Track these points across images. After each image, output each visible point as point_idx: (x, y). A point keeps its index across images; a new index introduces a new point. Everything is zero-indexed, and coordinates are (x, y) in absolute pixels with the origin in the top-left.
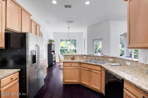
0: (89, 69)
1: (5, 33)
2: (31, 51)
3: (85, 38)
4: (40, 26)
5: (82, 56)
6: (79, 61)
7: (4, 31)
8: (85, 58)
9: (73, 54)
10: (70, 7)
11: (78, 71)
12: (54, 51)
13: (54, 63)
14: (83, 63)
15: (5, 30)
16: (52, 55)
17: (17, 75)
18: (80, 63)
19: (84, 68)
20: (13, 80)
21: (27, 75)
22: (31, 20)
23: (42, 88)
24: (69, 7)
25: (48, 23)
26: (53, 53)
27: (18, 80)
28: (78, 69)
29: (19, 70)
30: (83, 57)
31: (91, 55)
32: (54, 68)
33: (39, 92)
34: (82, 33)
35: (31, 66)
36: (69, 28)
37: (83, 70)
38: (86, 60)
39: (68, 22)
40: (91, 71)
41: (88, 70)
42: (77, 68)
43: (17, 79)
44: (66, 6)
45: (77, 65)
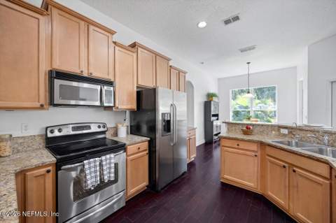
0: (286, 165)
1: (137, 92)
2: (162, 114)
3: (301, 79)
4: (185, 73)
5: (277, 128)
6: (260, 140)
7: (135, 89)
8: (284, 135)
9: (269, 121)
10: (236, 18)
11: (256, 161)
12: (216, 115)
13: (215, 138)
14: (269, 145)
15: (138, 87)
16: (212, 122)
17: (146, 145)
18: (262, 145)
19: (272, 159)
20: (140, 150)
21: (157, 148)
22: (171, 66)
23: (183, 174)
24: (234, 21)
25: (202, 63)
26: (213, 118)
27: (147, 152)
28: (256, 158)
29: (149, 139)
30: (279, 130)
31: (307, 128)
32: (216, 147)
33: (177, 179)
34: (295, 67)
35: (163, 136)
36: (248, 63)
37: (271, 162)
38: (287, 139)
39: (242, 51)
40: (294, 171)
41: (284, 167)
42: (254, 154)
43: (145, 150)
44: (227, 22)
45: (254, 147)
